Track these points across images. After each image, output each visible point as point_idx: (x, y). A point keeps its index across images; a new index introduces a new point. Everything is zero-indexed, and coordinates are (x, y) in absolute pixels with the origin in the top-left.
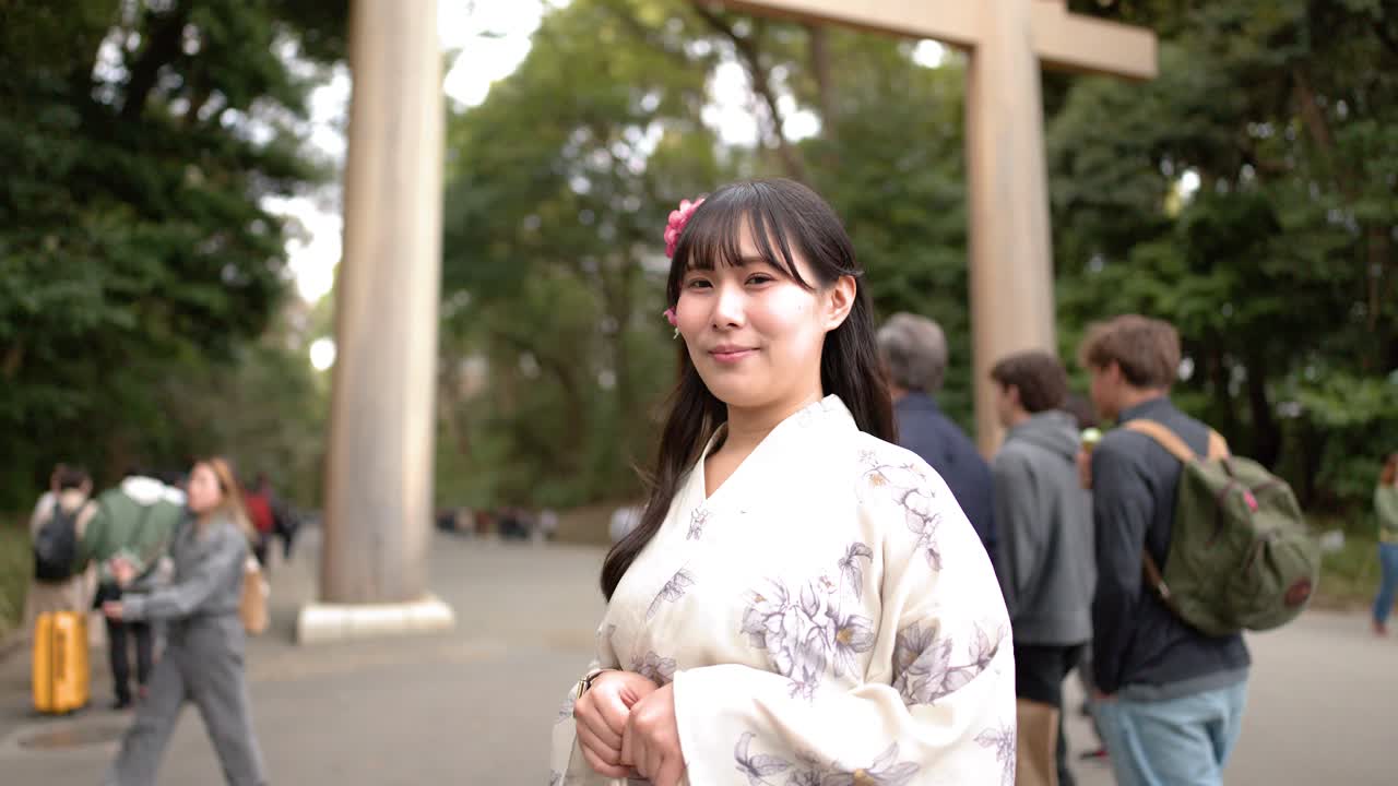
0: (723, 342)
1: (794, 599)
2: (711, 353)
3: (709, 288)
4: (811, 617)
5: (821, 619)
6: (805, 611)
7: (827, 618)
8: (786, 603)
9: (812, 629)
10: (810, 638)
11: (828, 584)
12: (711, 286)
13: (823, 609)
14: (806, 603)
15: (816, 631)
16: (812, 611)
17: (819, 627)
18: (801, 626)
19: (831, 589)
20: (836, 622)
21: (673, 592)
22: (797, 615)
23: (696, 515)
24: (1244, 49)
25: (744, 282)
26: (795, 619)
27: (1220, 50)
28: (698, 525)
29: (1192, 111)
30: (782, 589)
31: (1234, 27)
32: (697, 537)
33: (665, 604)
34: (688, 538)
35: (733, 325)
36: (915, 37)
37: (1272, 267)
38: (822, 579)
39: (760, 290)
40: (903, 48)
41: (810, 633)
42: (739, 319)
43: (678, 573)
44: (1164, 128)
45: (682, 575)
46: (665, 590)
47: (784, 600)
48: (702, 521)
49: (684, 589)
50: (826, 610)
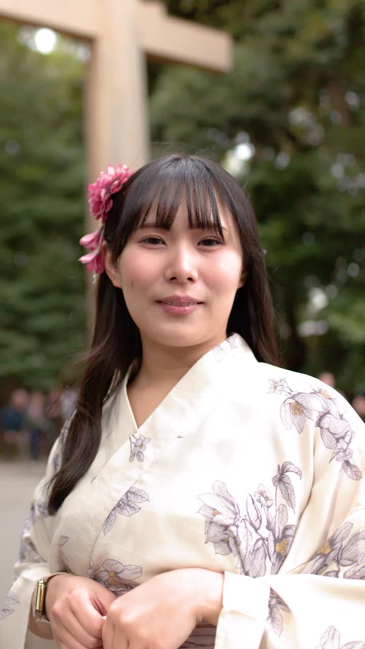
0: (179, 293)
1: (243, 513)
2: (159, 302)
3: (163, 246)
4: (256, 530)
5: (264, 532)
6: (252, 524)
7: (268, 531)
8: (238, 516)
9: (258, 540)
10: (256, 548)
11: (267, 499)
12: (164, 243)
13: (264, 523)
14: (252, 519)
15: (260, 542)
16: (257, 526)
17: (263, 539)
18: (250, 539)
19: (269, 503)
20: (274, 535)
21: (128, 508)
22: (246, 527)
23: (133, 440)
24: (297, 50)
25: (197, 243)
26: (245, 530)
27: (278, 50)
28: (138, 449)
29: (253, 97)
30: (233, 505)
31: (289, 33)
32: (140, 460)
33: (122, 519)
34: (131, 459)
35: (190, 279)
36: (34, 25)
37: (312, 219)
38: (262, 494)
39: (210, 251)
40: (24, 36)
41: (256, 543)
42: (195, 275)
43: (128, 491)
44: (234, 109)
45: (133, 493)
46: (119, 505)
47: (236, 514)
48: (142, 446)
49: (140, 505)
50: (266, 524)
